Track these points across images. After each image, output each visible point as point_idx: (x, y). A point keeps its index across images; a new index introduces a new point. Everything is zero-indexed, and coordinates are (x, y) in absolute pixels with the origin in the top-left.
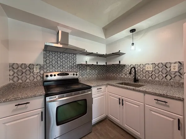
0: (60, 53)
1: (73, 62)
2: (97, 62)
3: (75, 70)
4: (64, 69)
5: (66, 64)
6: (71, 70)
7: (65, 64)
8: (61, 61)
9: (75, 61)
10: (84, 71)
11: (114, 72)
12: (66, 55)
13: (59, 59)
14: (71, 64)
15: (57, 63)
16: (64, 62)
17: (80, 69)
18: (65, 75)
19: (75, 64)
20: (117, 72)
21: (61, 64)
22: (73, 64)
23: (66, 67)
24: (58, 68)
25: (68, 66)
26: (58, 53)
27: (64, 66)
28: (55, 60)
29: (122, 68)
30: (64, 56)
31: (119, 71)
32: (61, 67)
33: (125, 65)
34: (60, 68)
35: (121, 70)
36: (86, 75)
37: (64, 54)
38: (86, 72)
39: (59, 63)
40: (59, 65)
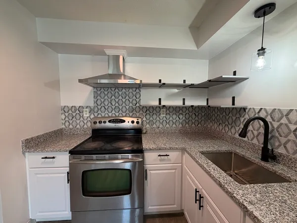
0: (115, 89)
1: (134, 102)
2: (184, 99)
3: (138, 114)
4: (120, 112)
5: (124, 105)
6: (131, 114)
7: (122, 104)
8: (117, 100)
9: (138, 100)
10: (155, 116)
11: (221, 122)
12: (124, 90)
13: (113, 97)
14: (131, 105)
15: (111, 104)
16: (120, 102)
17: (148, 112)
18: (119, 122)
19: (138, 105)
20: (227, 123)
21: (117, 105)
22: (136, 105)
23: (124, 109)
24: (112, 111)
25: (127, 107)
26: (111, 90)
27: (120, 107)
28: (108, 100)
29: (238, 116)
30: (120, 93)
31: (230, 121)
32: (117, 110)
33: (244, 109)
34: (115, 111)
35: (234, 118)
36: (158, 124)
37: (120, 89)
38: (158, 119)
39: (113, 104)
40: (113, 107)
